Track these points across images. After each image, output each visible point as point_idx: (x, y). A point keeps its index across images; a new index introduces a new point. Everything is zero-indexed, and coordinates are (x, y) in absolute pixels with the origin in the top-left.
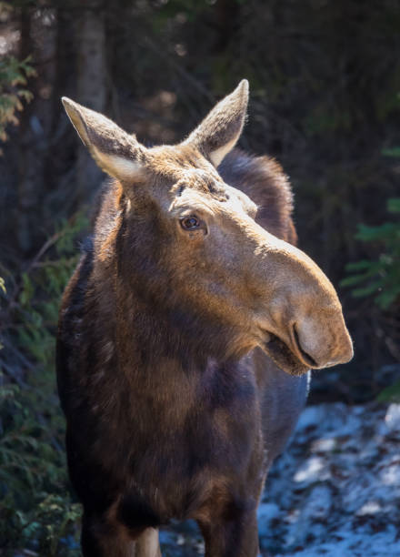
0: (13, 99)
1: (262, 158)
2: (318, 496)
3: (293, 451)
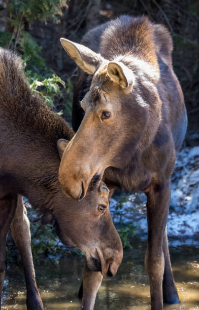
3: (188, 167)
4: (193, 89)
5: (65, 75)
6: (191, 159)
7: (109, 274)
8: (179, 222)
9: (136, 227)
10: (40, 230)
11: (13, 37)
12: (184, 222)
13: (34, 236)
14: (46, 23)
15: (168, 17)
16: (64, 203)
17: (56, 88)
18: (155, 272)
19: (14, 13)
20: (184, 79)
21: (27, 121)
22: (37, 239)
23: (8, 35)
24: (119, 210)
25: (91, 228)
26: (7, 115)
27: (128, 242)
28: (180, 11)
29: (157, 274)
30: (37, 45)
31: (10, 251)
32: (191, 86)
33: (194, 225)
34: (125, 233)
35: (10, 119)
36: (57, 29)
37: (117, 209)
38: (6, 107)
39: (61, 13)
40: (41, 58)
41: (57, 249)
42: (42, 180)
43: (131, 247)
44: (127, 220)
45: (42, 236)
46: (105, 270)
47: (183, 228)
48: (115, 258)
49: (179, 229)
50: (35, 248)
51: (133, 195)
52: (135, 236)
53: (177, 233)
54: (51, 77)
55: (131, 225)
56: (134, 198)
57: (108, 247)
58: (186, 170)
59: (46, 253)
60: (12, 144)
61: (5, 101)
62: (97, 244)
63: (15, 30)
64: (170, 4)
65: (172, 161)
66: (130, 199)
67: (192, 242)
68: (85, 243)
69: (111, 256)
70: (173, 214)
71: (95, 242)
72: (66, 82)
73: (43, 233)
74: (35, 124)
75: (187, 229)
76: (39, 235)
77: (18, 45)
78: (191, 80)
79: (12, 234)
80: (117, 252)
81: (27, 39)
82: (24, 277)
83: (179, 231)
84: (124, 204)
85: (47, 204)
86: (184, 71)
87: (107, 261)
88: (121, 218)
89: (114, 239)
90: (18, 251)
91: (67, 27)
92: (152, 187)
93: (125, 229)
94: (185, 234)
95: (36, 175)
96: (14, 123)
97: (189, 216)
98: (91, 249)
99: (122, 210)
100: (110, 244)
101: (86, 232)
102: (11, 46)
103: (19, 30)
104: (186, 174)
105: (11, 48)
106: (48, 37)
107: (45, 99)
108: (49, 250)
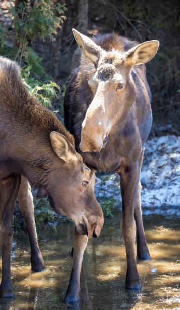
0: (59, 19)
1: (134, 42)
2: (167, 169)
3: (157, 152)
4: (160, 91)
5: (60, 81)
6: (159, 146)
7: (94, 235)
8: (150, 195)
9: (116, 200)
10: (41, 203)
11: (19, 51)
12: (154, 196)
13: (37, 208)
14: (44, 40)
15: (141, 35)
16: (56, 180)
17: (53, 91)
18: (129, 235)
19: (19, 32)
20: (153, 84)
21: (25, 116)
22: (39, 209)
23: (15, 49)
24: (103, 187)
25: (78, 200)
26: (9, 111)
27: (110, 212)
28: (150, 29)
29: (130, 237)
30: (38, 57)
31: (18, 220)
32: (159, 89)
33: (161, 198)
34: (108, 205)
35: (12, 115)
36: (54, 45)
37: (101, 186)
38: (9, 105)
39: (55, 33)
40: (42, 67)
41: (55, 218)
42: (37, 162)
43: (112, 216)
44: (109, 195)
45: (43, 208)
46: (91, 233)
47: (153, 200)
48: (98, 223)
49: (150, 201)
50: (38, 217)
51: (114, 175)
52: (115, 207)
53: (148, 205)
54: (49, 83)
55: (112, 198)
56: (115, 177)
57: (92, 214)
58: (155, 155)
59: (46, 221)
60: (14, 134)
61: (7, 100)
62: (83, 212)
63: (21, 46)
64: (142, 25)
65: (139, 148)
66: (111, 178)
67: (160, 211)
68: (74, 212)
69: (95, 221)
70: (145, 190)
71: (82, 212)
72: (61, 86)
73: (43, 205)
74: (32, 118)
75: (156, 201)
76: (41, 206)
77: (23, 57)
78: (159, 84)
79: (19, 206)
80: (99, 218)
81: (30, 52)
82: (29, 240)
83: (150, 203)
84: (107, 182)
85: (42, 180)
86: (153, 77)
87: (92, 226)
88: (104, 193)
89: (96, 208)
90: (24, 220)
91: (62, 44)
92: (123, 169)
93: (107, 201)
94: (154, 205)
95: (33, 158)
96: (15, 117)
97: (157, 191)
98: (79, 217)
99: (105, 187)
100: (93, 212)
101: (74, 203)
102: (17, 58)
103: (24, 45)
104: (155, 158)
105: (17, 60)
106: (47, 51)
107: (44, 100)
108: (49, 218)
